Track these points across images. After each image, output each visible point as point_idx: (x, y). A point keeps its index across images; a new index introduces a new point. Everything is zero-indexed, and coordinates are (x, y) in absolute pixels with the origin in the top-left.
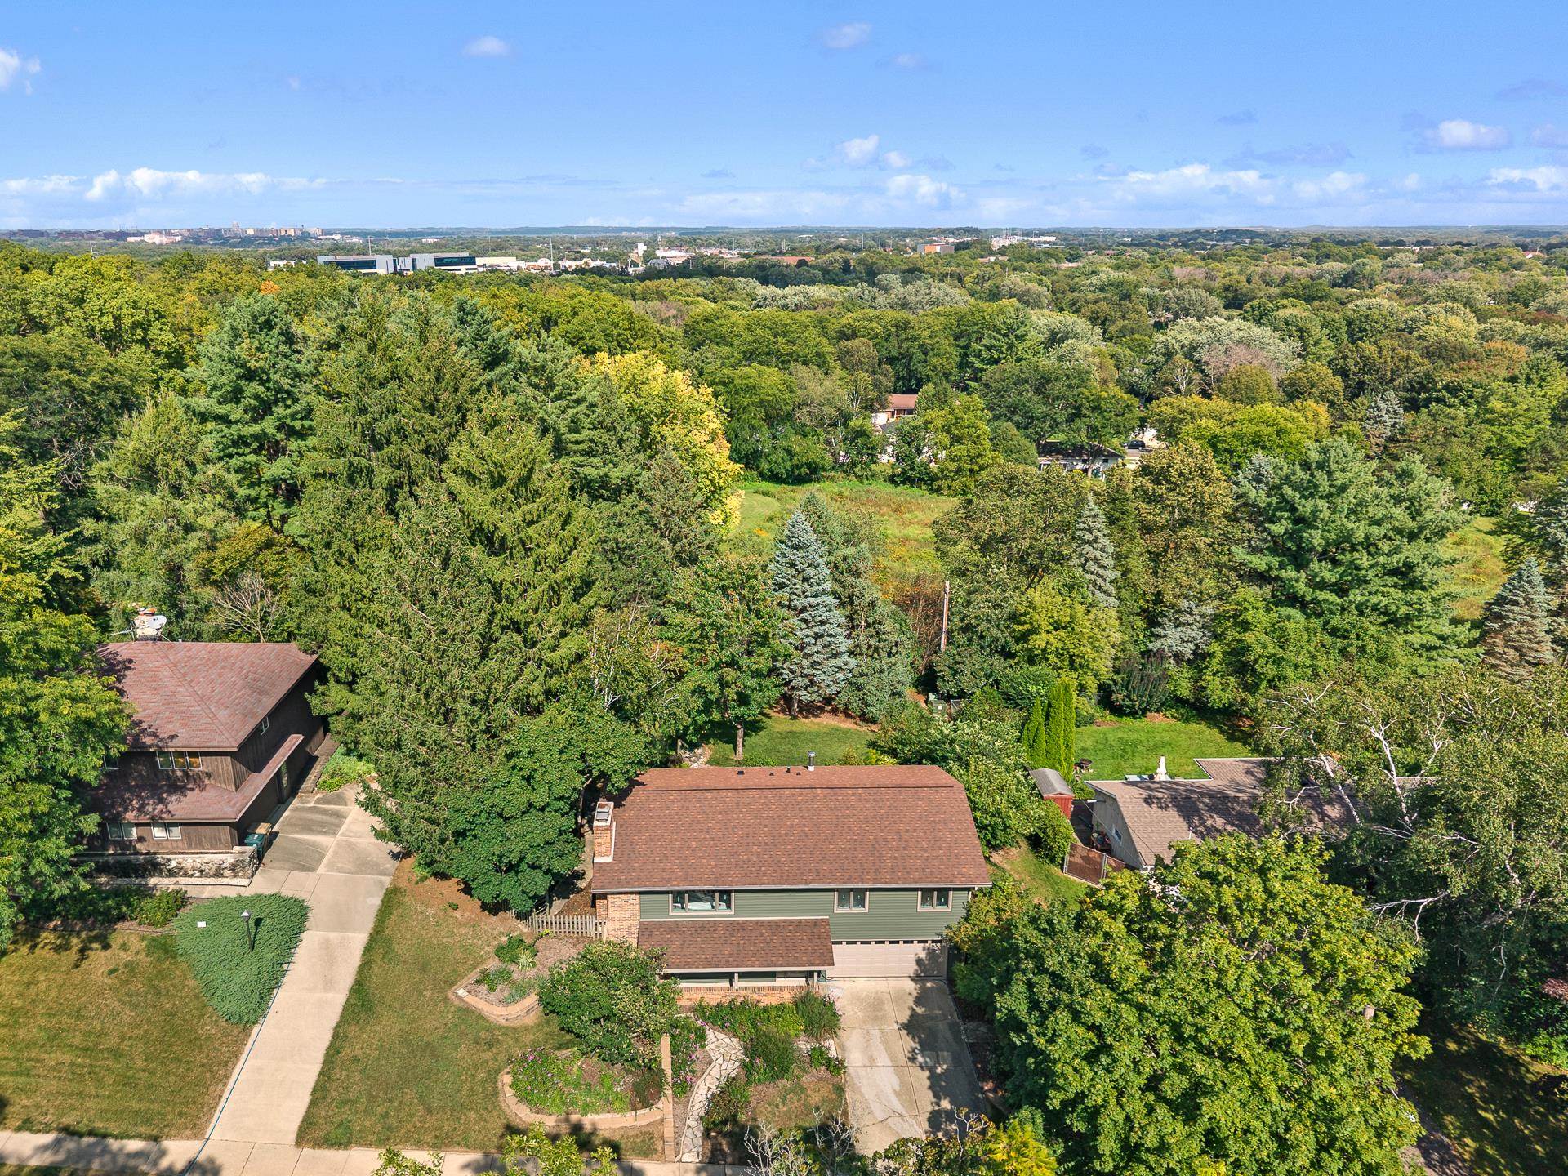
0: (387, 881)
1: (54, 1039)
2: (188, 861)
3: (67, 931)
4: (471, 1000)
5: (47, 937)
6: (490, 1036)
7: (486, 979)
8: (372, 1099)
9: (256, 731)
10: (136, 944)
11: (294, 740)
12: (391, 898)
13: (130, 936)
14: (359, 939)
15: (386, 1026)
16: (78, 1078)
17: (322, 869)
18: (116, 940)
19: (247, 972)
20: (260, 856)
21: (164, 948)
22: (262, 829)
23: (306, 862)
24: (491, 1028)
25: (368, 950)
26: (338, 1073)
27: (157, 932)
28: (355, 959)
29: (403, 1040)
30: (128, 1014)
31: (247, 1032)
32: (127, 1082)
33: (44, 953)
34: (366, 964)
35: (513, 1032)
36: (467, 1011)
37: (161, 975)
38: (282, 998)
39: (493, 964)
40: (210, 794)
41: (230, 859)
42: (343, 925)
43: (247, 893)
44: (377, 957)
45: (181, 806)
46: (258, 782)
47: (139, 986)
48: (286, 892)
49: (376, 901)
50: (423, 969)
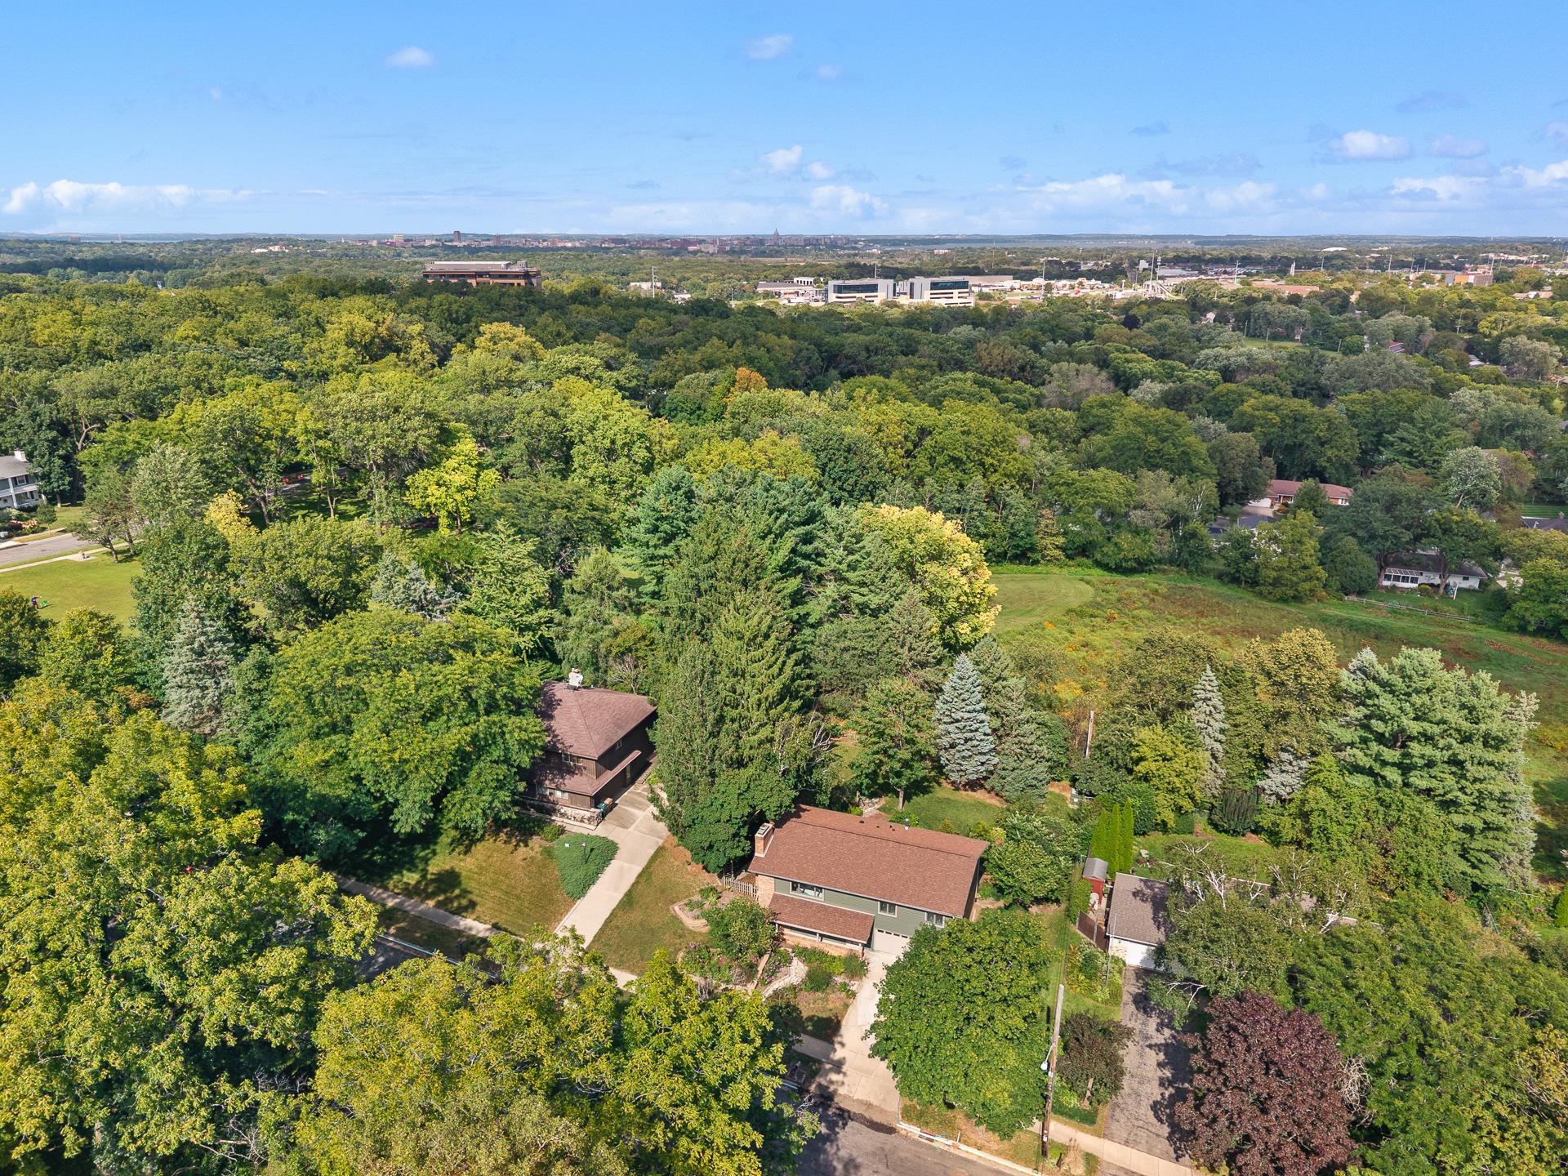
0: (661, 842)
1: (495, 884)
2: (569, 811)
3: (510, 835)
4: (679, 913)
5: (503, 836)
6: (681, 932)
7: (690, 905)
8: (619, 946)
9: (613, 747)
10: (537, 849)
11: (636, 753)
12: (660, 850)
13: (536, 842)
14: (638, 869)
15: (636, 916)
16: (501, 904)
17: (631, 829)
18: (530, 843)
19: (580, 874)
20: (603, 815)
21: (548, 853)
22: (608, 801)
23: (624, 824)
24: (684, 928)
25: (640, 876)
26: (608, 931)
27: (548, 844)
28: (632, 880)
29: (641, 924)
30: (527, 881)
31: (574, 902)
32: (520, 911)
33: (500, 844)
34: (636, 883)
35: (693, 934)
36: (676, 918)
37: (545, 866)
38: (593, 890)
39: (697, 898)
40: (584, 779)
41: (588, 814)
42: (631, 861)
43: (593, 834)
44: (642, 881)
45: (571, 782)
46: (610, 775)
47: (534, 868)
48: (610, 838)
49: (652, 852)
50: (663, 892)
